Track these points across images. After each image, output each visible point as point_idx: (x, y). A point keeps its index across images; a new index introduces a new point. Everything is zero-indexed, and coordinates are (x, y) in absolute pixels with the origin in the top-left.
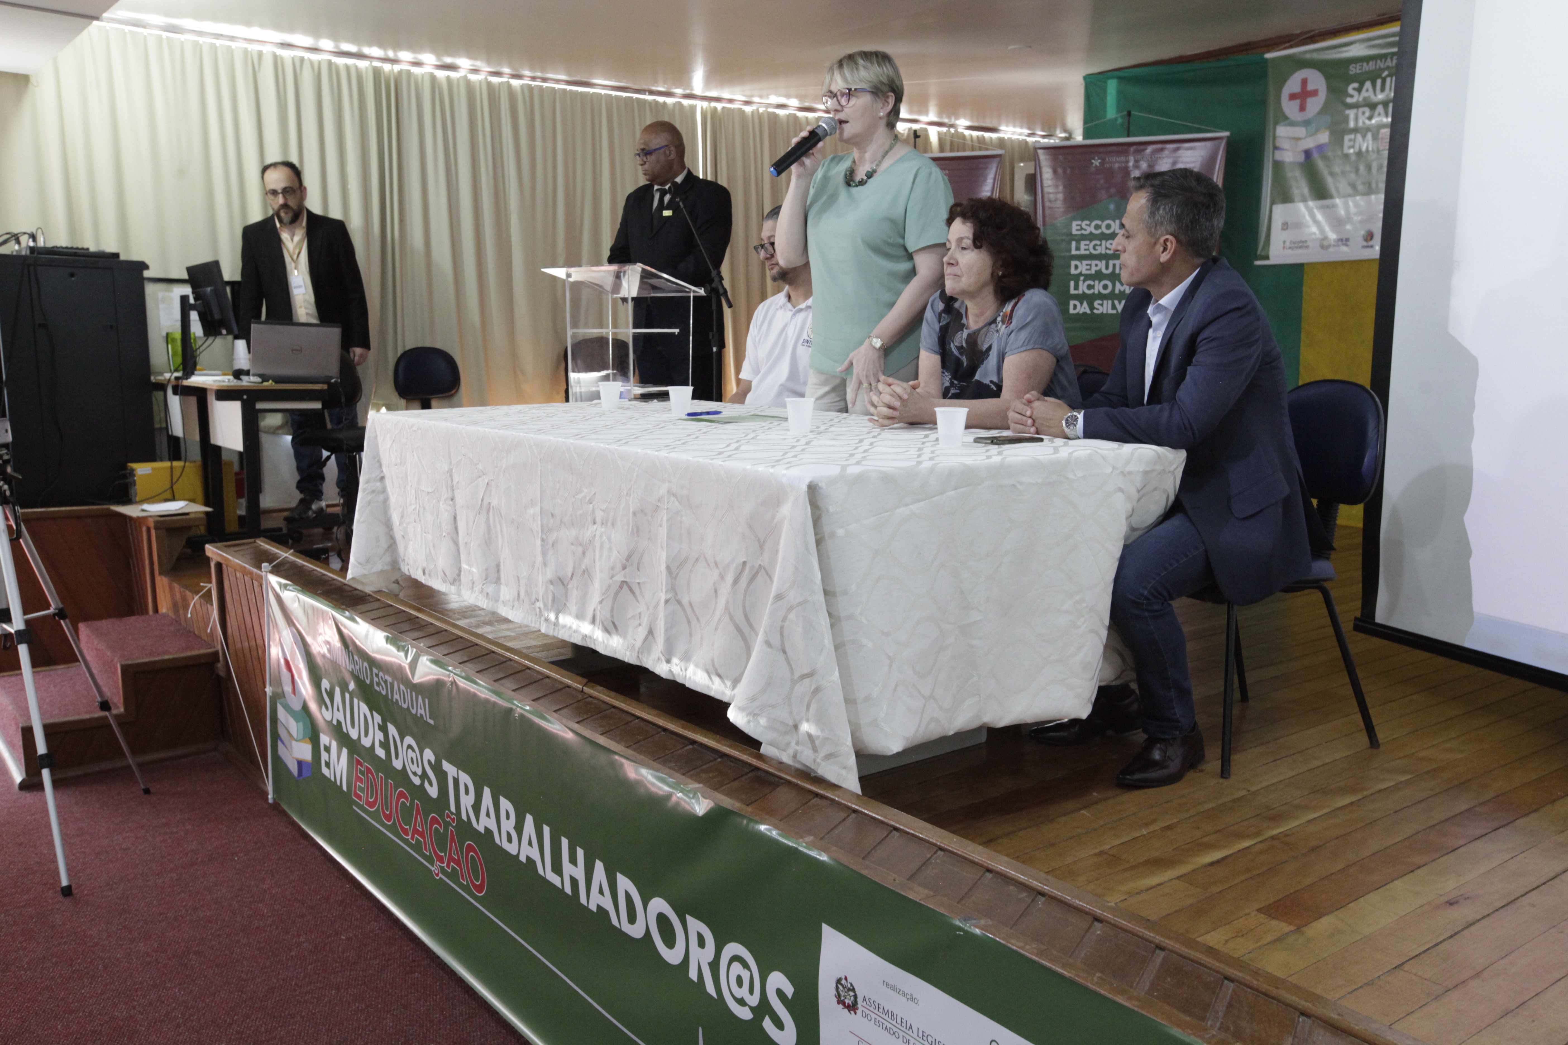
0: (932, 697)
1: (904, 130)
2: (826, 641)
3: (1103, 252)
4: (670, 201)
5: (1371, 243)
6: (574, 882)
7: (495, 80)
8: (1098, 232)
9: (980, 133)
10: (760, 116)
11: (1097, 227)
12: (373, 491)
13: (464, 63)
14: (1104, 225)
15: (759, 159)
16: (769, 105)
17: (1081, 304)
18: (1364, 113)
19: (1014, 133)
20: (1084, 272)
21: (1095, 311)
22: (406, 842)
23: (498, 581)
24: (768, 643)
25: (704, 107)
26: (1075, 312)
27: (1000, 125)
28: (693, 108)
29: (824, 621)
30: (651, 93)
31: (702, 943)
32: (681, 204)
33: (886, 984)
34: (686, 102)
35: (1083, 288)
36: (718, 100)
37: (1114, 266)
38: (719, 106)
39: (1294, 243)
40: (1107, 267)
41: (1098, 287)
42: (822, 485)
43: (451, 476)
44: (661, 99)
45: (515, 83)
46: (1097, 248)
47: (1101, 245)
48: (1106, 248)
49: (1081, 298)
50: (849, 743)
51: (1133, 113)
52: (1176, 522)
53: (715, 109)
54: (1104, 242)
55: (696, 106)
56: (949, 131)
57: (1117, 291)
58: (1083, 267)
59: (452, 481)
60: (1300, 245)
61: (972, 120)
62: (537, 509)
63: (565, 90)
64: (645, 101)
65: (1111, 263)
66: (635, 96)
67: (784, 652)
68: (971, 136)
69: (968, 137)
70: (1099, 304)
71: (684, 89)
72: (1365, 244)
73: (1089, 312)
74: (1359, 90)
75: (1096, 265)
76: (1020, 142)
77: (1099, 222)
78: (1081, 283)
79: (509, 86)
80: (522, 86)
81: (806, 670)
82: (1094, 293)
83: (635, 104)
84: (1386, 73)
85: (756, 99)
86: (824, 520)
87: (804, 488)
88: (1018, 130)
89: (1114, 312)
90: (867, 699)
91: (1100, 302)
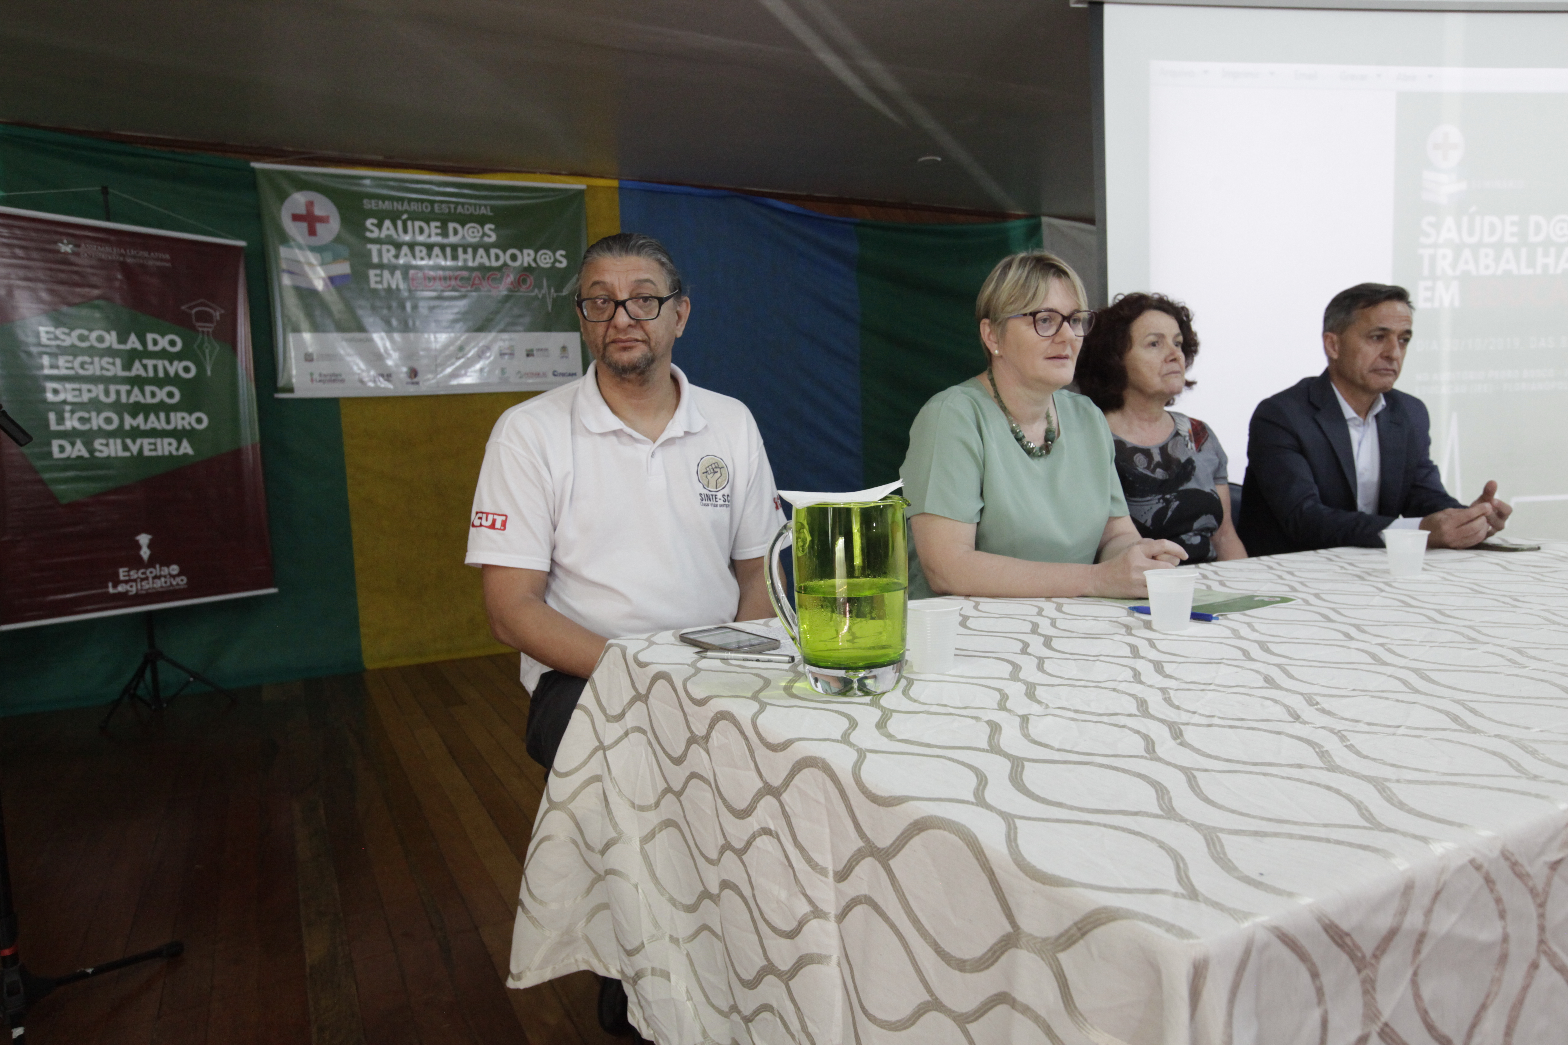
5: (415, 380)
11: (82, 338)
14: (94, 335)
17: (73, 444)
18: (388, 251)
20: (70, 398)
21: (97, 454)
26: (64, 455)
35: (71, 423)
39: (325, 376)
41: (97, 421)
46: (86, 366)
47: (92, 363)
49: (71, 436)
51: (110, 190)
57: (127, 427)
58: (67, 393)
60: (333, 378)
70: (102, 444)
72: (409, 380)
73: (86, 455)
74: (380, 226)
77: (84, 332)
78: (67, 415)
82: (91, 430)
84: (405, 216)
89: (127, 454)
91: (104, 441)
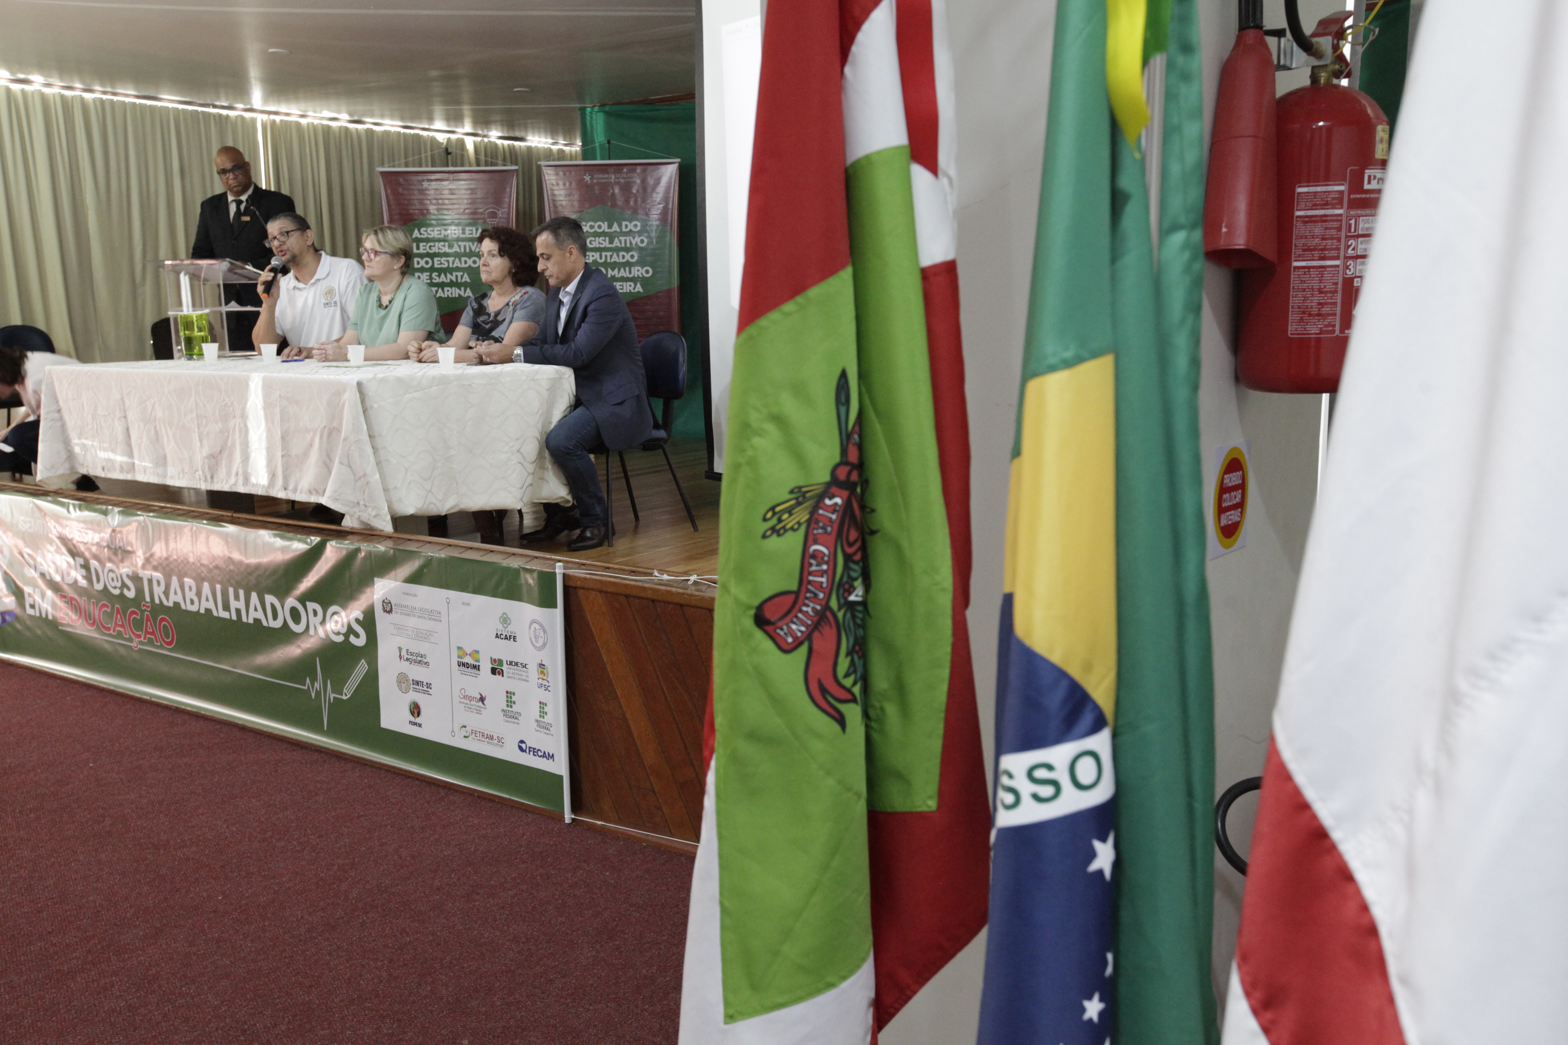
0: (430, 491)
1: (444, 139)
2: (371, 459)
3: (597, 246)
4: (246, 208)
6: (238, 611)
7: (68, 93)
8: (593, 230)
9: (510, 142)
10: (315, 127)
12: (53, 420)
13: (38, 79)
15: (315, 165)
16: (322, 118)
19: (540, 142)
22: (110, 635)
23: (165, 464)
24: (341, 463)
25: (264, 119)
27: (527, 136)
28: (254, 121)
29: (369, 450)
30: (215, 106)
31: (315, 613)
32: (257, 212)
33: (404, 593)
34: (247, 115)
36: (276, 113)
37: (606, 256)
38: (278, 119)
40: (601, 258)
42: (364, 382)
43: (123, 401)
44: (224, 112)
45: (88, 96)
48: (599, 243)
50: (386, 508)
51: (612, 142)
52: (580, 410)
53: (274, 121)
54: (597, 238)
55: (256, 119)
56: (483, 140)
59: (124, 405)
61: (502, 131)
62: (194, 415)
63: (134, 104)
64: (209, 114)
65: (604, 254)
66: (200, 109)
67: (350, 467)
68: (503, 145)
69: (500, 146)
71: (245, 105)
75: (593, 256)
76: (545, 150)
77: (593, 224)
79: (82, 99)
80: (94, 100)
81: (361, 474)
83: (201, 116)
85: (310, 113)
86: (367, 399)
87: (355, 384)
88: (543, 140)
90: (395, 488)
